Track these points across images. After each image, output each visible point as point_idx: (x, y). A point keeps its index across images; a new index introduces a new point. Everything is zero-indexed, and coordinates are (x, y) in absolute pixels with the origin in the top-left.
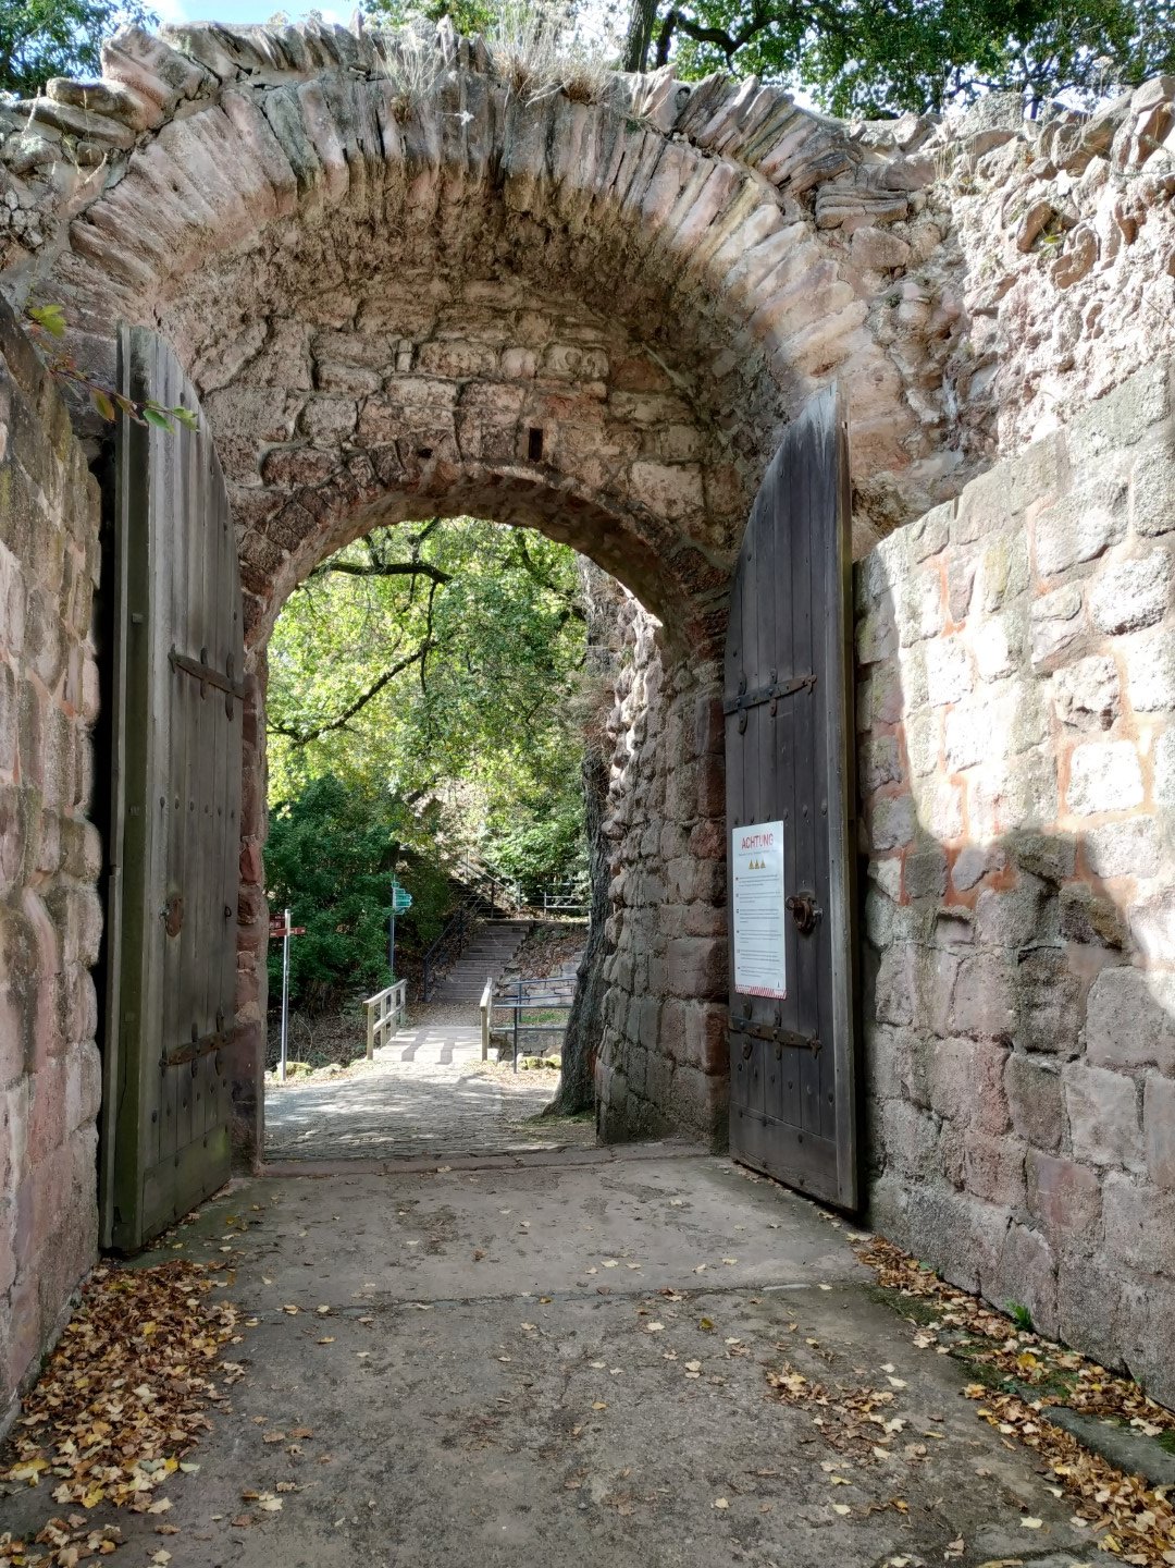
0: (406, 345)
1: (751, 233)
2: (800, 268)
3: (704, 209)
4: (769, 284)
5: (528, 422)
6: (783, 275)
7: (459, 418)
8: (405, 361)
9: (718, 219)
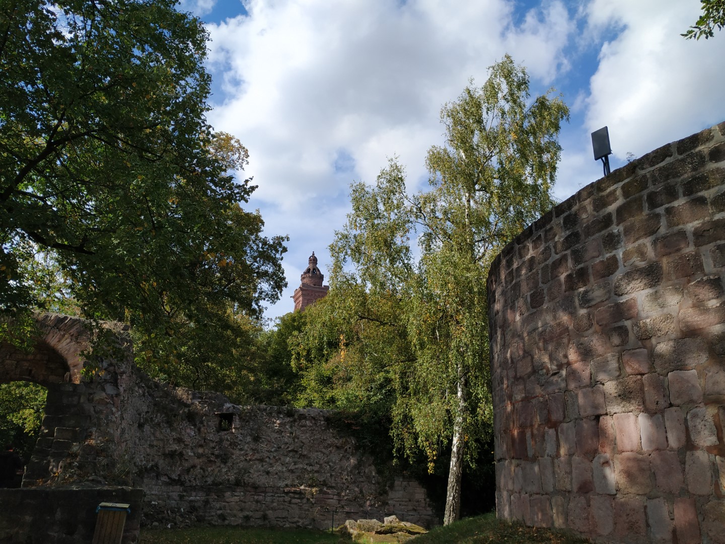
0: (9, 354)
1: (65, 343)
2: (72, 350)
3: (57, 340)
4: (66, 352)
5: (30, 368)
6: (69, 351)
7: (16, 367)
8: (8, 357)
9: (59, 341)
